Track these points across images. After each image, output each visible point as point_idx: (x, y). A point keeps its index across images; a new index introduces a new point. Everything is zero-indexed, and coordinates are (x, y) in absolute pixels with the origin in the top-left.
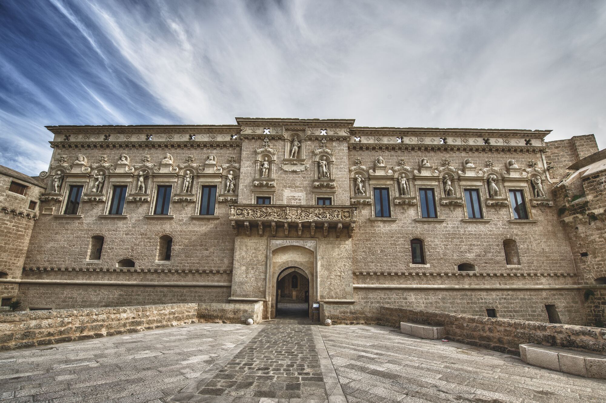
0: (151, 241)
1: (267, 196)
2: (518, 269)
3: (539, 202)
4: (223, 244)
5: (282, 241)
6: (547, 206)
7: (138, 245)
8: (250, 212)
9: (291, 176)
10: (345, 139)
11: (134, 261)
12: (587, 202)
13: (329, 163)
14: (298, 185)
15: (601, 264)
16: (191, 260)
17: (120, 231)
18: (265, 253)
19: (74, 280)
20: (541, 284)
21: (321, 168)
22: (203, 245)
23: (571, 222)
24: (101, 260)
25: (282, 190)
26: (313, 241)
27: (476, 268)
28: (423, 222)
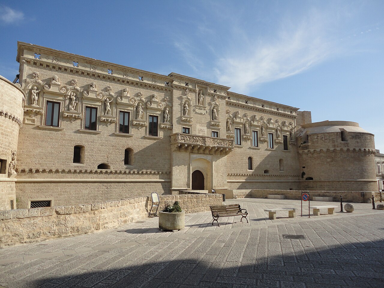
0: (120, 151)
1: (188, 127)
2: (283, 173)
3: (292, 143)
4: (164, 156)
5: (196, 155)
6: (294, 145)
7: (111, 154)
8: (188, 138)
9: (200, 116)
10: (225, 98)
11: (110, 164)
12: (308, 146)
13: (218, 111)
14: (203, 122)
15: (309, 172)
16: (146, 165)
17: (96, 143)
18: (189, 162)
19: (64, 178)
20: (289, 180)
21: (214, 114)
22: (153, 156)
23: (301, 153)
24: (85, 164)
25: (196, 125)
26: (210, 156)
27: (270, 172)
28: (253, 149)
